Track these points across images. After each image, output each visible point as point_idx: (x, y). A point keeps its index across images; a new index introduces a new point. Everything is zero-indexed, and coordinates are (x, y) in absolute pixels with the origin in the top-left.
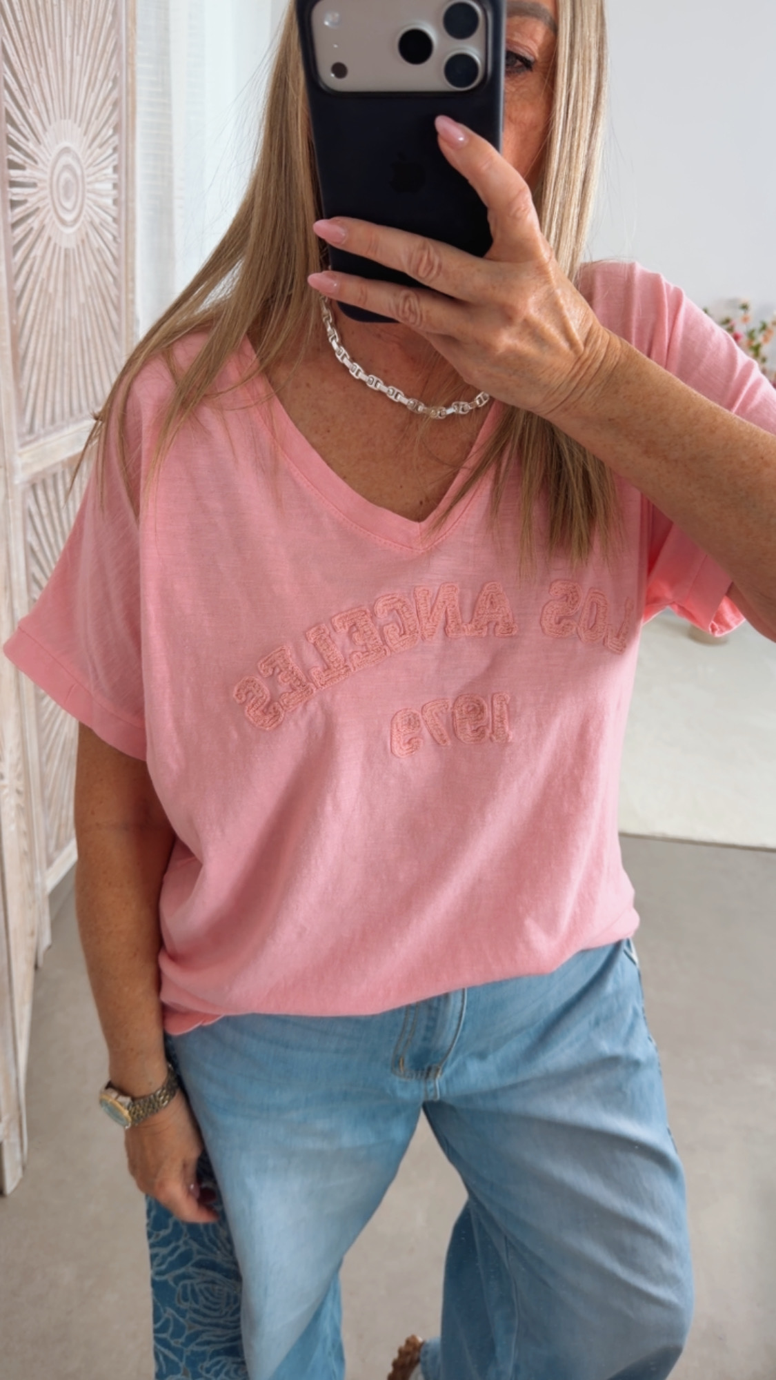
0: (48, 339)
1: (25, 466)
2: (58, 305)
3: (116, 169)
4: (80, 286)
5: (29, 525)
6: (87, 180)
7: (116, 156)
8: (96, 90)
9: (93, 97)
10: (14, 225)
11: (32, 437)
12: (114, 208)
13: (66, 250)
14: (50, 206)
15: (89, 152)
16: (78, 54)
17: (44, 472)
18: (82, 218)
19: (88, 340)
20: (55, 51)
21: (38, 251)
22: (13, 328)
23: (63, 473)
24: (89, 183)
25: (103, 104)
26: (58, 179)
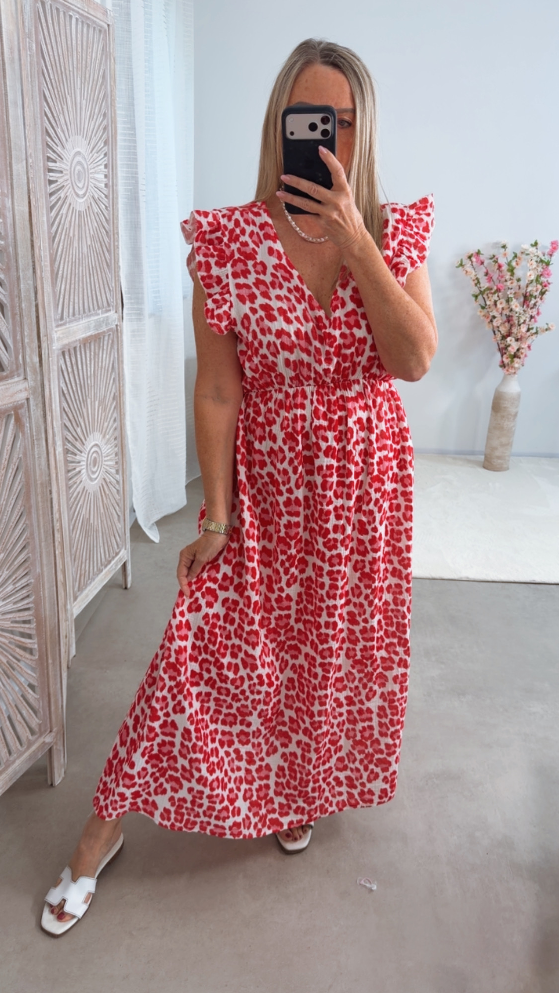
0: (70, 265)
1: (59, 339)
2: (76, 244)
3: (106, 166)
4: (88, 235)
5: (61, 375)
6: (90, 171)
7: (106, 158)
8: (94, 120)
9: (93, 123)
10: (51, 194)
11: (62, 322)
12: (106, 189)
13: (79, 212)
14: (70, 185)
15: (91, 155)
16: (84, 99)
17: (69, 344)
18: (88, 194)
20: (71, 97)
21: (64, 211)
22: (51, 255)
23: (80, 346)
24: (91, 173)
25: (99, 128)
26: (74, 170)
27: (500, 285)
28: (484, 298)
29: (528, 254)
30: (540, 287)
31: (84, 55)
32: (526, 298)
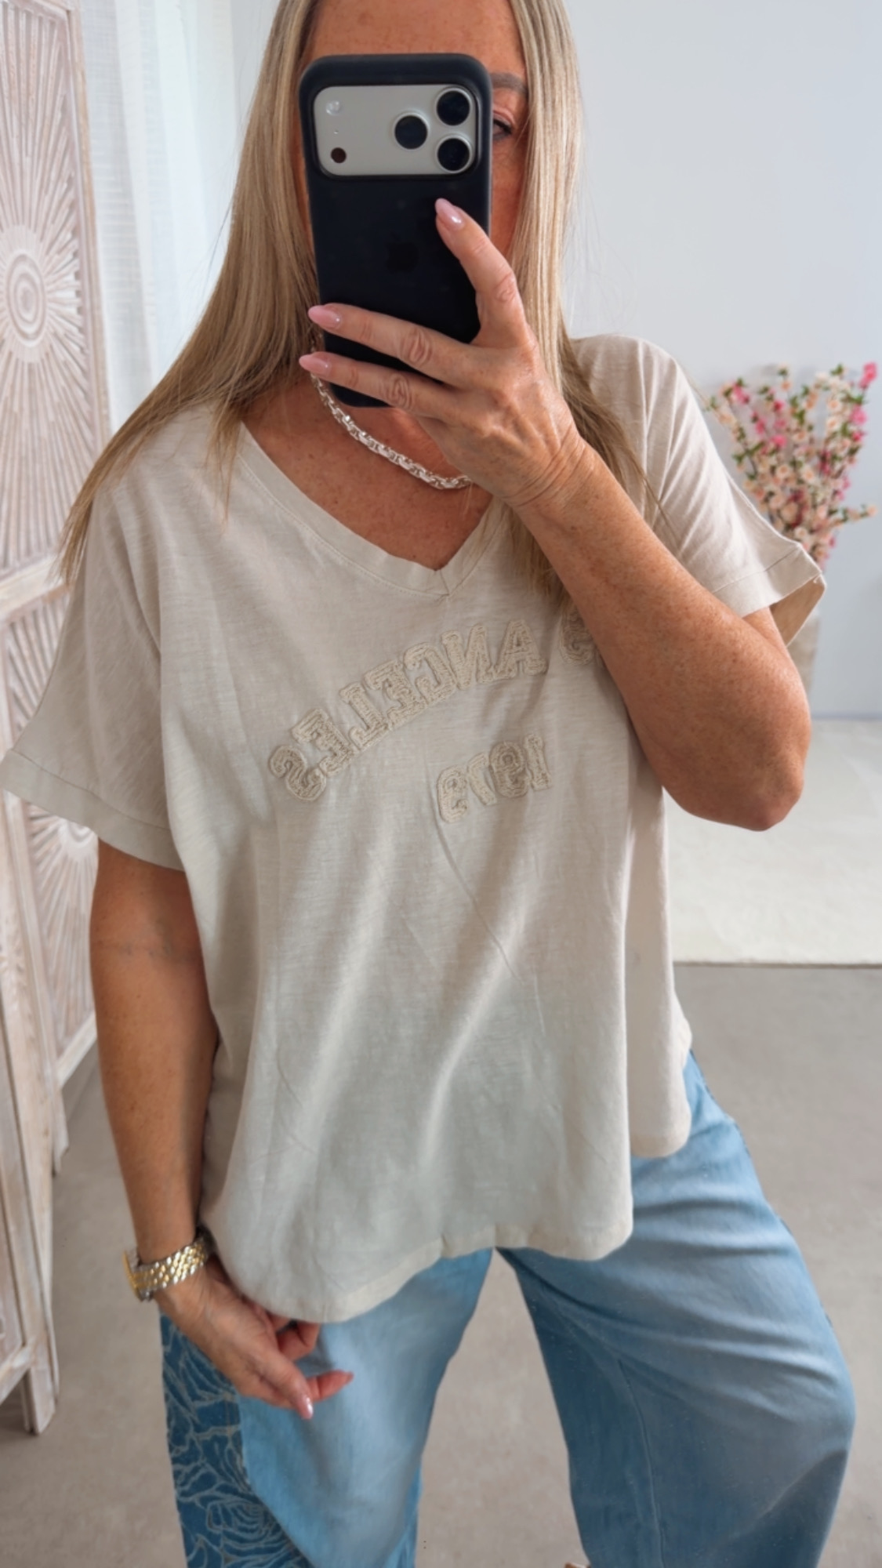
0: (16, 462)
2: (25, 425)
3: (78, 275)
4: (48, 404)
5: (11, 670)
6: (48, 288)
7: (76, 261)
8: (50, 192)
9: (47, 199)
12: (79, 317)
13: (30, 365)
14: (9, 319)
15: (47, 258)
16: (27, 154)
18: (44, 330)
19: (61, 461)
24: (50, 292)
25: (61, 202)
26: (15, 291)
27: (779, 437)
28: (753, 463)
29: (827, 389)
30: (848, 442)
31: (23, 72)
32: (826, 461)
